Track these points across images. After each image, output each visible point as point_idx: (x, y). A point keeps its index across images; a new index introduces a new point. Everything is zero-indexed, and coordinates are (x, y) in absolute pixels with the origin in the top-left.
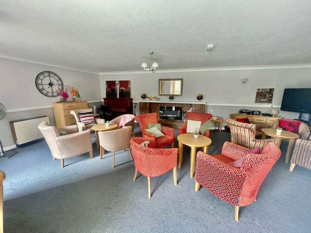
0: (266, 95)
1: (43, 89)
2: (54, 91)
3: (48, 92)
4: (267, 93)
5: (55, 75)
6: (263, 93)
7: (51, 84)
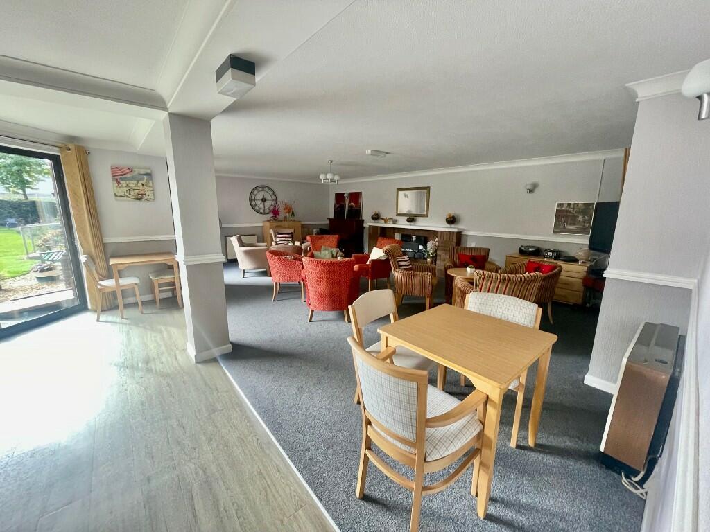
0: (575, 217)
1: (256, 205)
2: (267, 207)
3: (260, 209)
4: (579, 212)
5: (270, 189)
6: (570, 212)
7: (264, 200)
